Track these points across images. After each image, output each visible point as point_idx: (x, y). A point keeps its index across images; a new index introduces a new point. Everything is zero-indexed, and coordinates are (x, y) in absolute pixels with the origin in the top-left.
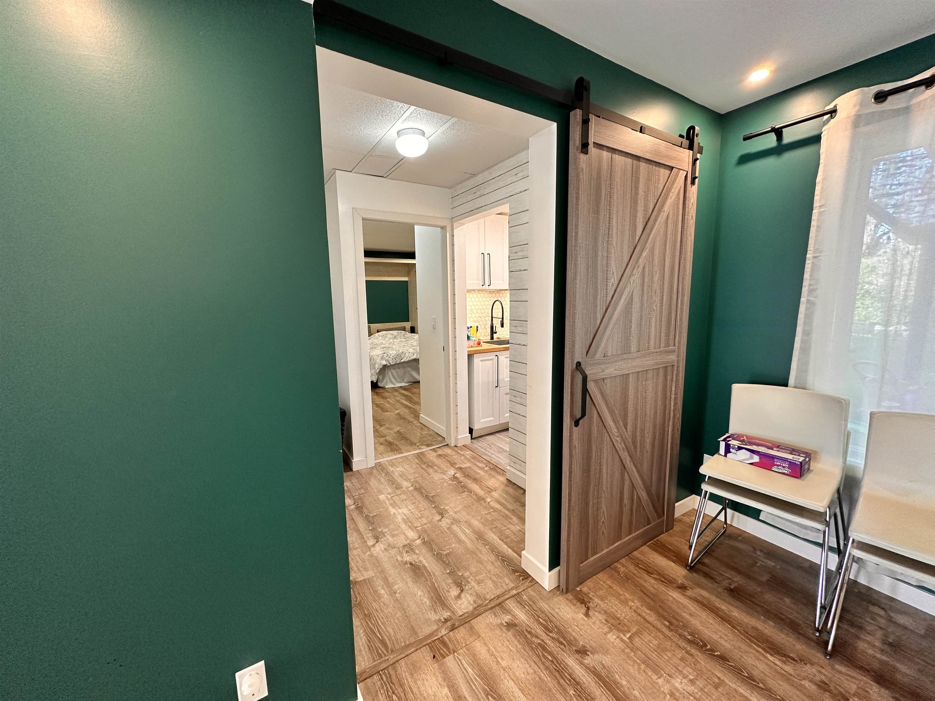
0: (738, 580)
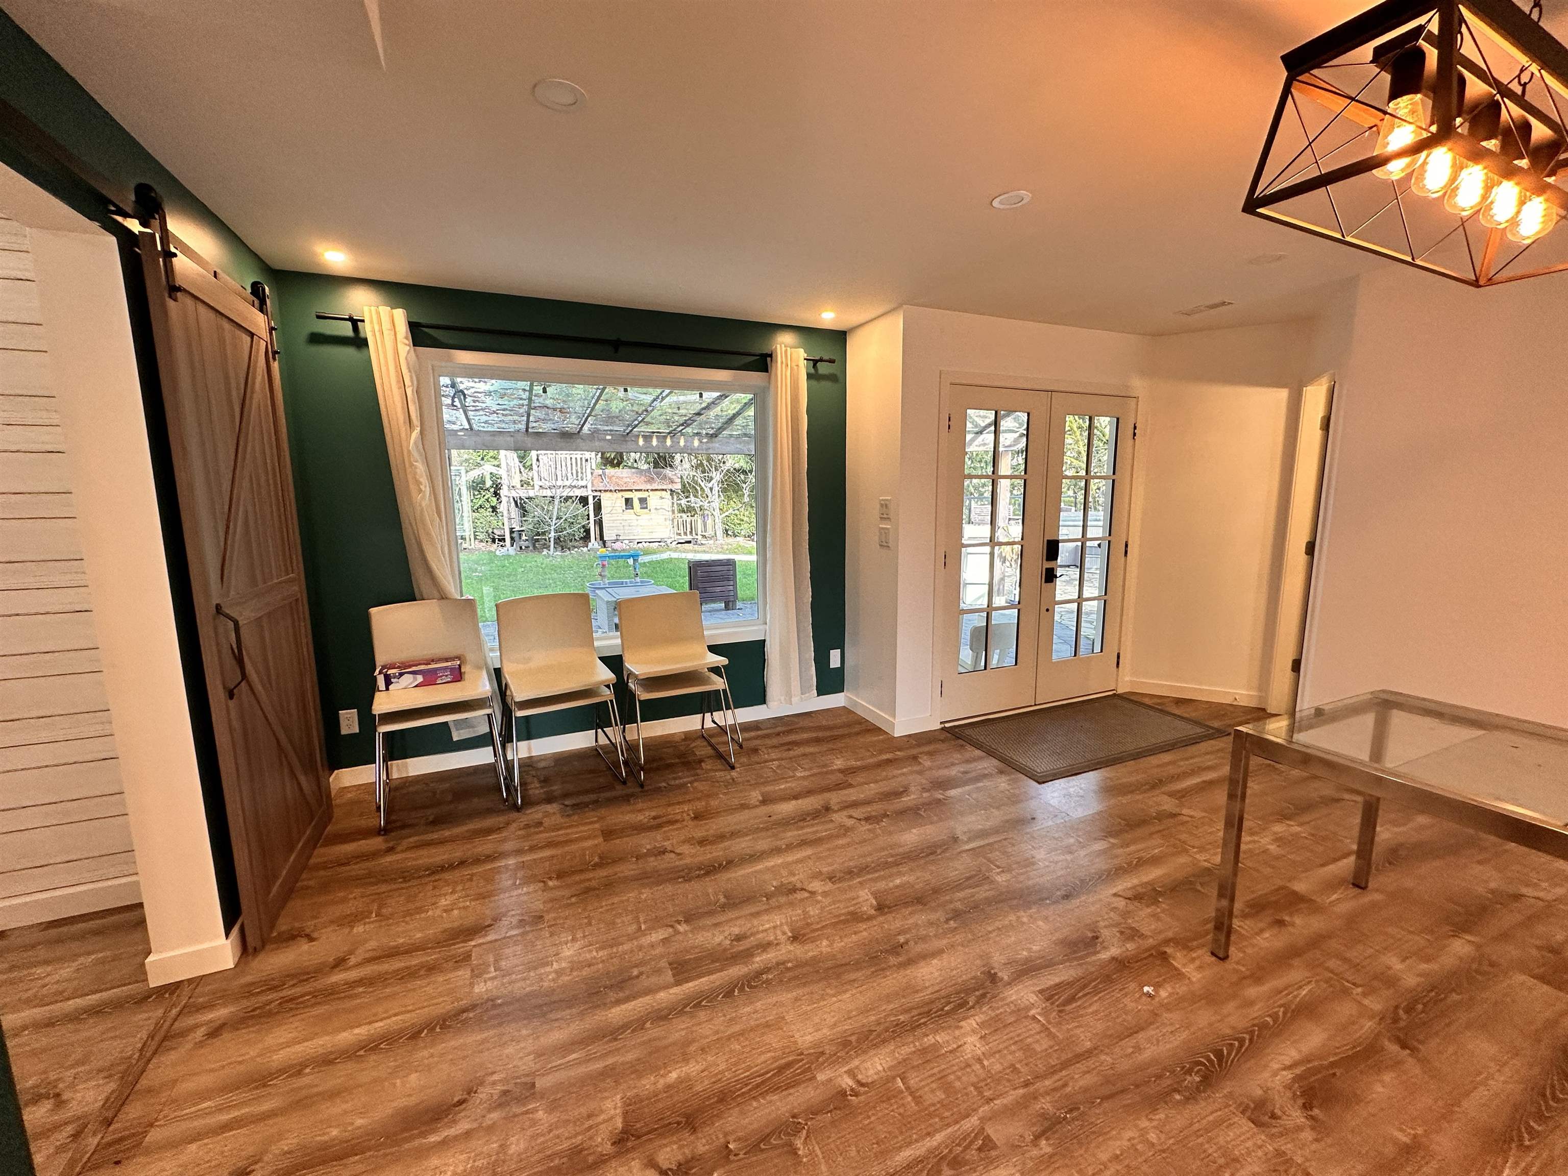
0: (431, 813)
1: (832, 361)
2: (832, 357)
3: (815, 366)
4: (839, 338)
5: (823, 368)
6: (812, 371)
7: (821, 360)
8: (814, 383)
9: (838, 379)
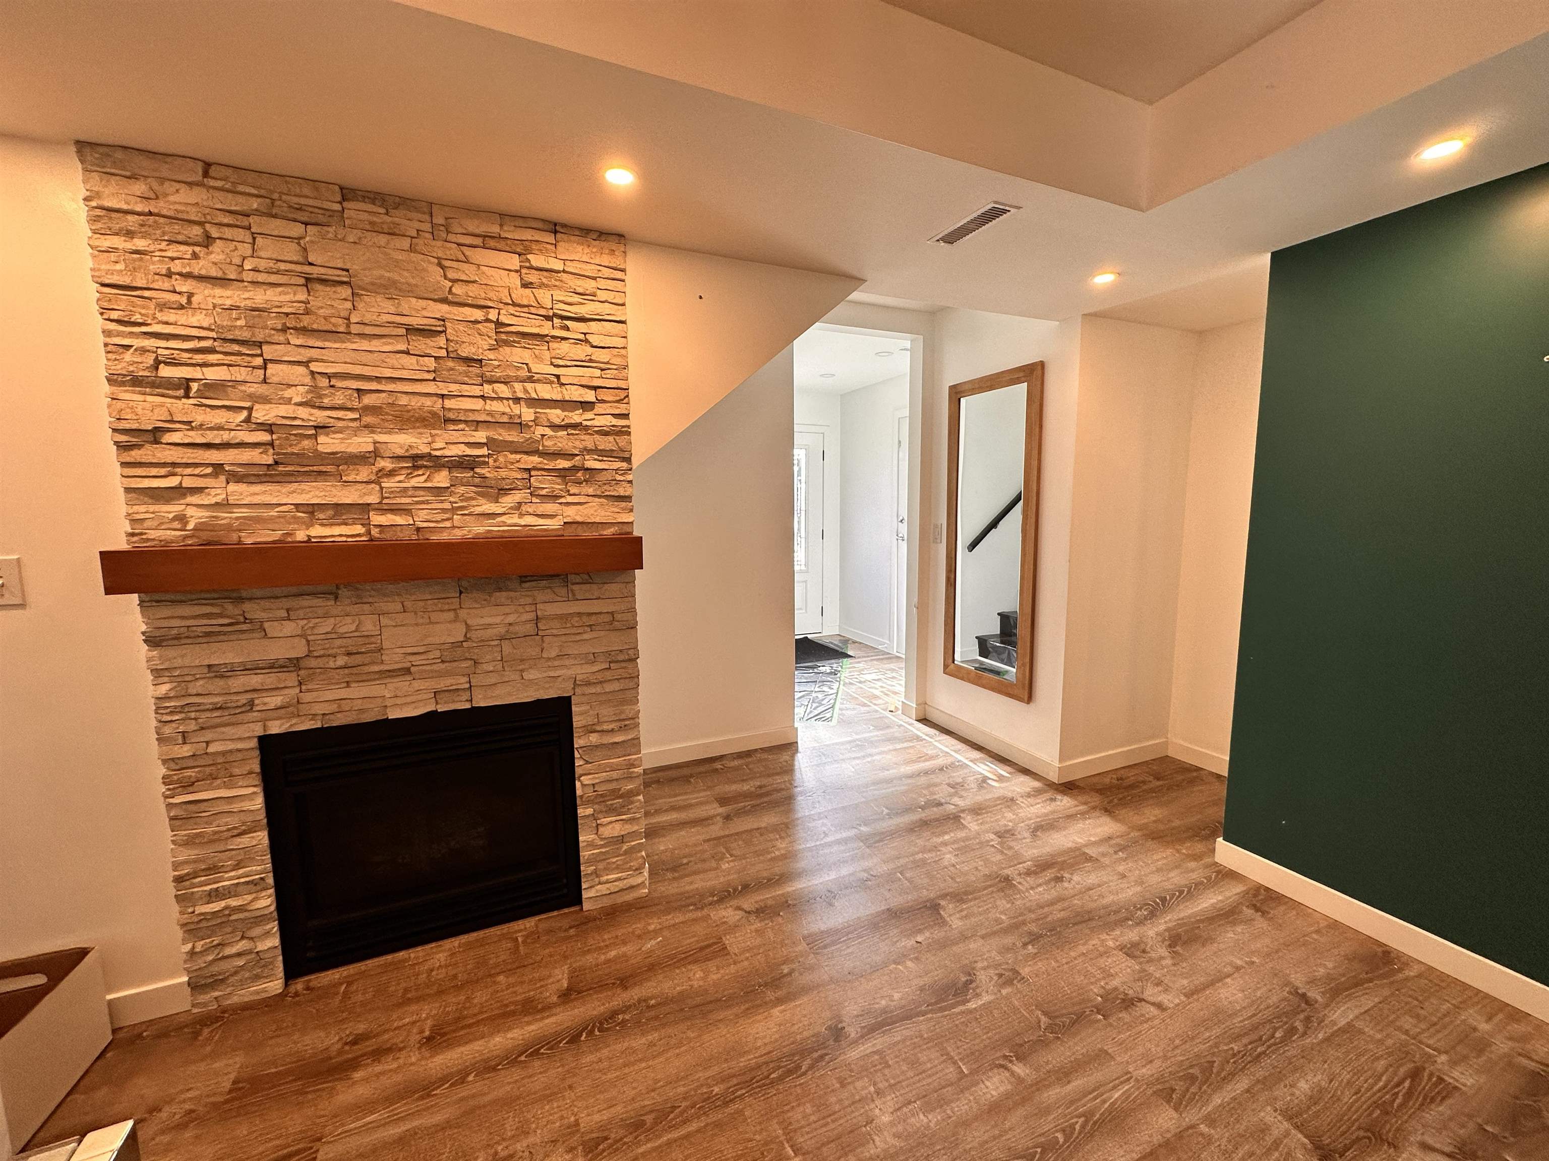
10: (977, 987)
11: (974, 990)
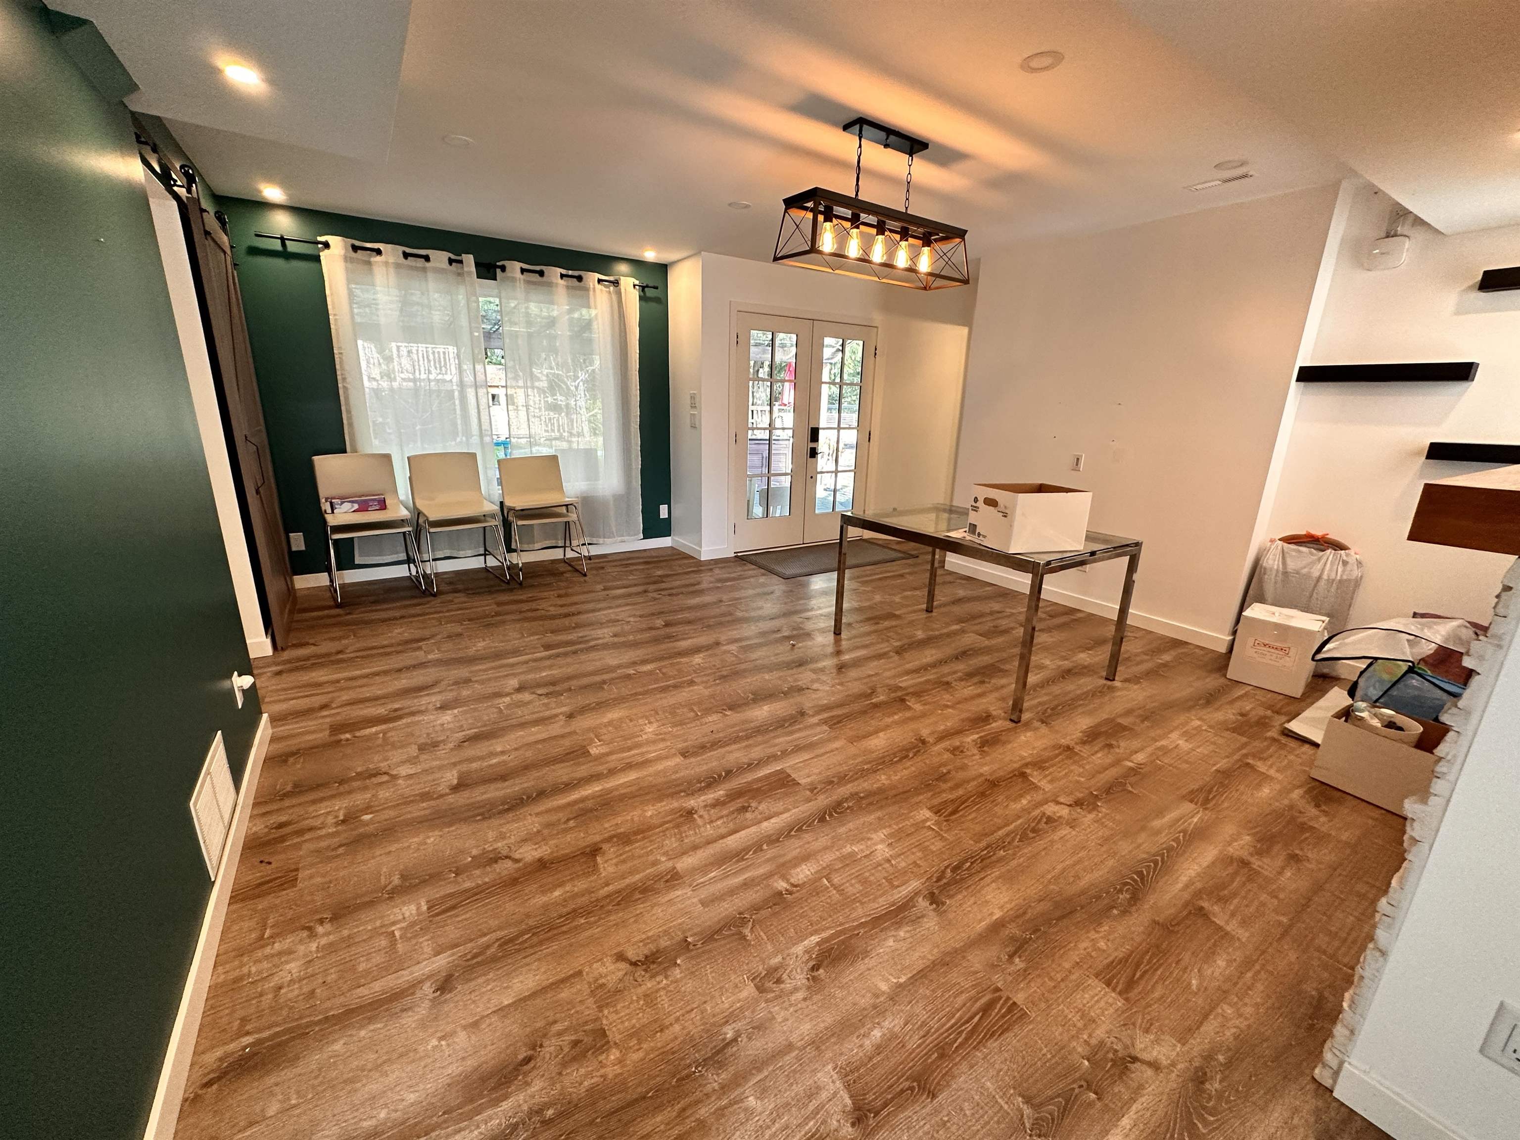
1: (656, 288)
2: (656, 285)
3: (643, 290)
4: (662, 269)
5: (650, 292)
6: (642, 294)
7: (647, 286)
8: (644, 304)
9: (662, 301)
10: (808, 961)
11: (811, 957)
